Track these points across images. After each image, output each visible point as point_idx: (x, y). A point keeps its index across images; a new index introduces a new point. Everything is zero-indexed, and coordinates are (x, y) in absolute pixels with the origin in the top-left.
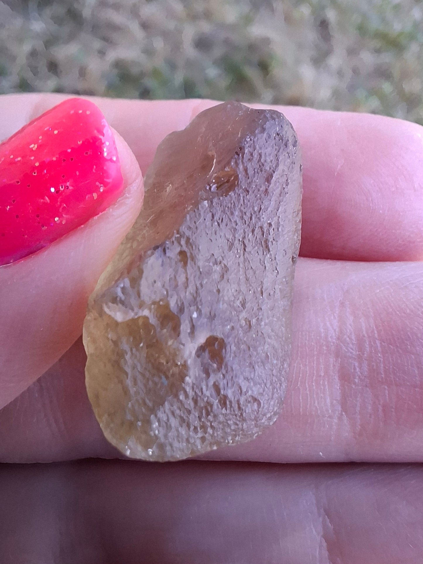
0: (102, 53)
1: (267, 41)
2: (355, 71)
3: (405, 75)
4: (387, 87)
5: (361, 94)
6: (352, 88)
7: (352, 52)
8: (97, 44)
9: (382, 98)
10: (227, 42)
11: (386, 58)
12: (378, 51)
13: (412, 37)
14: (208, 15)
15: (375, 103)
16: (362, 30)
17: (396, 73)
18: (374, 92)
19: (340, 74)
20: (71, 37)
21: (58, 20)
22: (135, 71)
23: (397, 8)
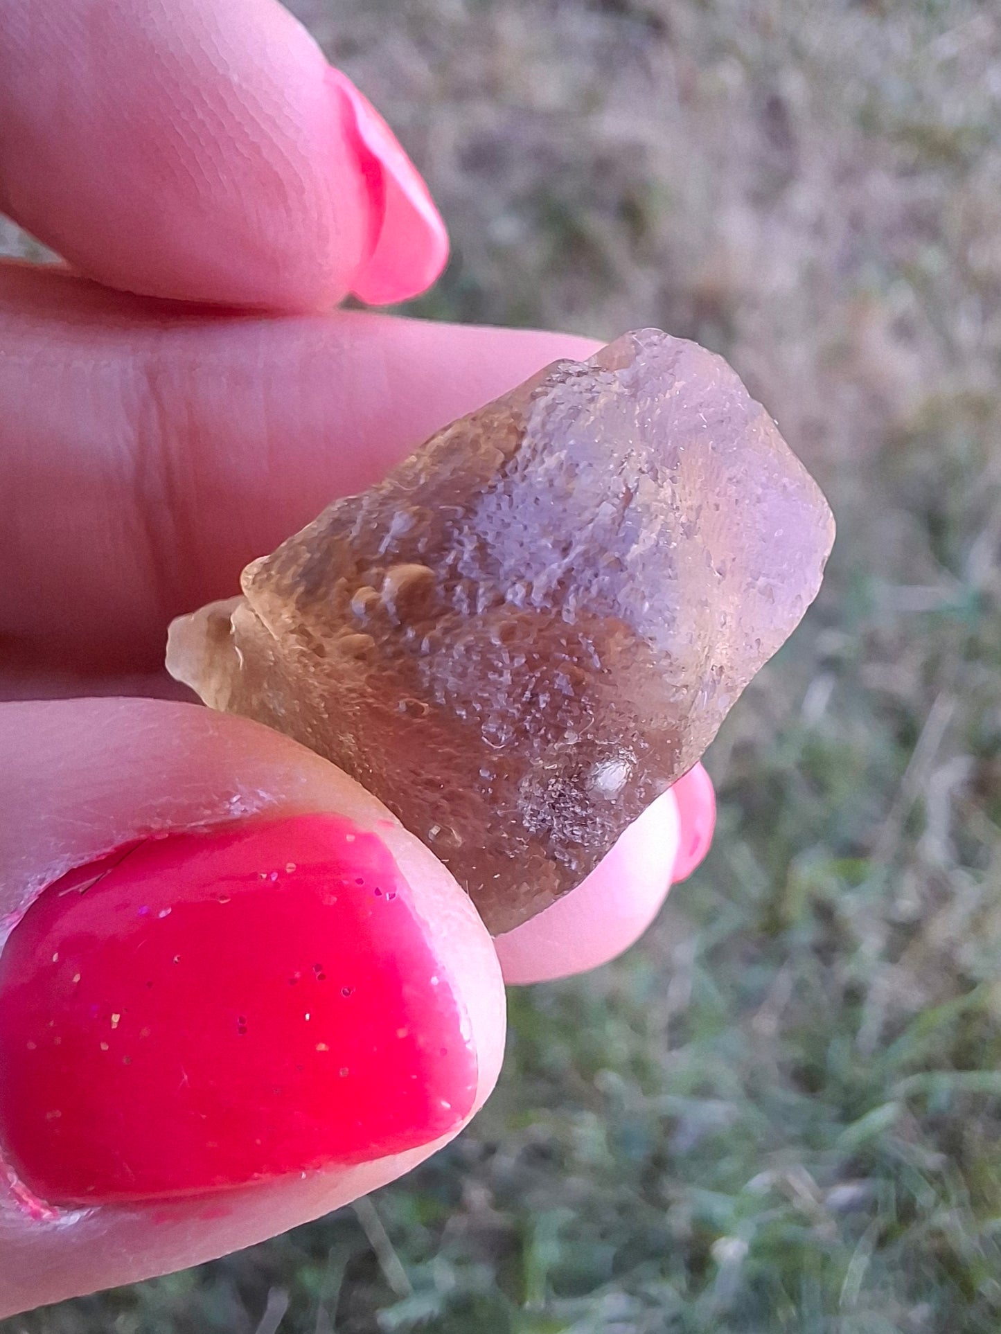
1: (637, 151)
2: (856, 223)
3: (976, 229)
4: (932, 259)
5: (870, 275)
6: (850, 263)
7: (846, 174)
9: (923, 285)
10: (542, 154)
11: (930, 188)
12: (908, 172)
13: (986, 138)
14: (491, 88)
15: (904, 300)
17: (954, 224)
18: (901, 270)
19: (818, 229)
23: (950, 68)
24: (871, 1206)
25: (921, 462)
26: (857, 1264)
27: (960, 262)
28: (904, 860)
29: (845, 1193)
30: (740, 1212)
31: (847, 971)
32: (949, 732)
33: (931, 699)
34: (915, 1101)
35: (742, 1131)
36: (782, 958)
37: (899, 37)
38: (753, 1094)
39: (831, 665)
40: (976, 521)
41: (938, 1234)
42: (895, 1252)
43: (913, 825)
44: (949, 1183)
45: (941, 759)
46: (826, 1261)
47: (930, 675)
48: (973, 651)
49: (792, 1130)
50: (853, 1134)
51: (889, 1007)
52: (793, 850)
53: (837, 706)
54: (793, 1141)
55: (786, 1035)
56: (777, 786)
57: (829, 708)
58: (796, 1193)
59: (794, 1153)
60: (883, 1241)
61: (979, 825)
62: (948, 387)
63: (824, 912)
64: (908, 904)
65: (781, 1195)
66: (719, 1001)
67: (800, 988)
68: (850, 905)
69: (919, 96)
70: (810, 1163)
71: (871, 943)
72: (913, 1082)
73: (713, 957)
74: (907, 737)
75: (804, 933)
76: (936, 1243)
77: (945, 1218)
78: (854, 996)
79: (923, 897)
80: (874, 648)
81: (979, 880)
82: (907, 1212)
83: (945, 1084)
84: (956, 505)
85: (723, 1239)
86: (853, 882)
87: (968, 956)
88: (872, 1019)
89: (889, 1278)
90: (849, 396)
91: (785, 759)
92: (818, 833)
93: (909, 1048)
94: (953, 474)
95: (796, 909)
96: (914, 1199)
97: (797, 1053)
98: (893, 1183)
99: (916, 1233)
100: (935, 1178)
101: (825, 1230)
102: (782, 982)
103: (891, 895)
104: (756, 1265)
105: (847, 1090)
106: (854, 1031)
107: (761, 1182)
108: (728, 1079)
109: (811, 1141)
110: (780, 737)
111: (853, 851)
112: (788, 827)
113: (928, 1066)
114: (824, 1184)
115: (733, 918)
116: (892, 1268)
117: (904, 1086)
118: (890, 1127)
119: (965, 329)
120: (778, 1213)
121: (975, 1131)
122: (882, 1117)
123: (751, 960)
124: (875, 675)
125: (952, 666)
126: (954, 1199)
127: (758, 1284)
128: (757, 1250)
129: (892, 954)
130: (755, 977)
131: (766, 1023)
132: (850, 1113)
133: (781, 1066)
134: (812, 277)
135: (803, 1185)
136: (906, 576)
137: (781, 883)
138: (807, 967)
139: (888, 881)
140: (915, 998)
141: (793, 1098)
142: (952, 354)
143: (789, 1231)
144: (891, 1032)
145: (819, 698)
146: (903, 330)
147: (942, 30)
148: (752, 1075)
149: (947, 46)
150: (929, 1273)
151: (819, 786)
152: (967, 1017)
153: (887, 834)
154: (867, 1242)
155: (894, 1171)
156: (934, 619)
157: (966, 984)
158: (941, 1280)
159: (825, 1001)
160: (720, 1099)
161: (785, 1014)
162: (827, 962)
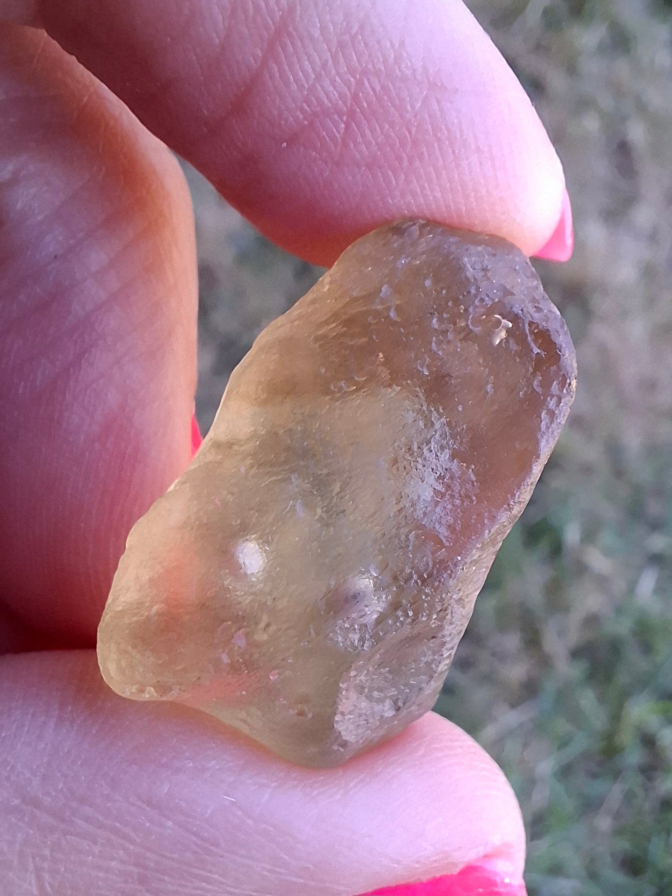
19: (652, 238)
31: (665, 785)
36: (617, 774)
38: (593, 876)
39: (657, 560)
52: (625, 695)
53: (661, 590)
55: (618, 832)
56: (615, 647)
57: (655, 592)
63: (649, 741)
66: (570, 805)
67: (629, 797)
68: (668, 737)
73: (565, 772)
75: (634, 756)
78: (668, 804)
91: (623, 627)
92: (643, 683)
95: (627, 737)
97: (624, 845)
102: (615, 792)
105: (663, 875)
106: (668, 831)
108: (575, 863)
110: (619, 610)
112: (622, 678)
115: (581, 743)
123: (594, 776)
130: (598, 787)
131: (604, 823)
132: (663, 890)
133: (613, 855)
134: (648, 272)
137: (616, 718)
138: (634, 781)
141: (620, 878)
145: (648, 583)
148: (592, 860)
151: (647, 648)
159: (647, 806)
160: (568, 876)
161: (617, 816)
162: (650, 779)
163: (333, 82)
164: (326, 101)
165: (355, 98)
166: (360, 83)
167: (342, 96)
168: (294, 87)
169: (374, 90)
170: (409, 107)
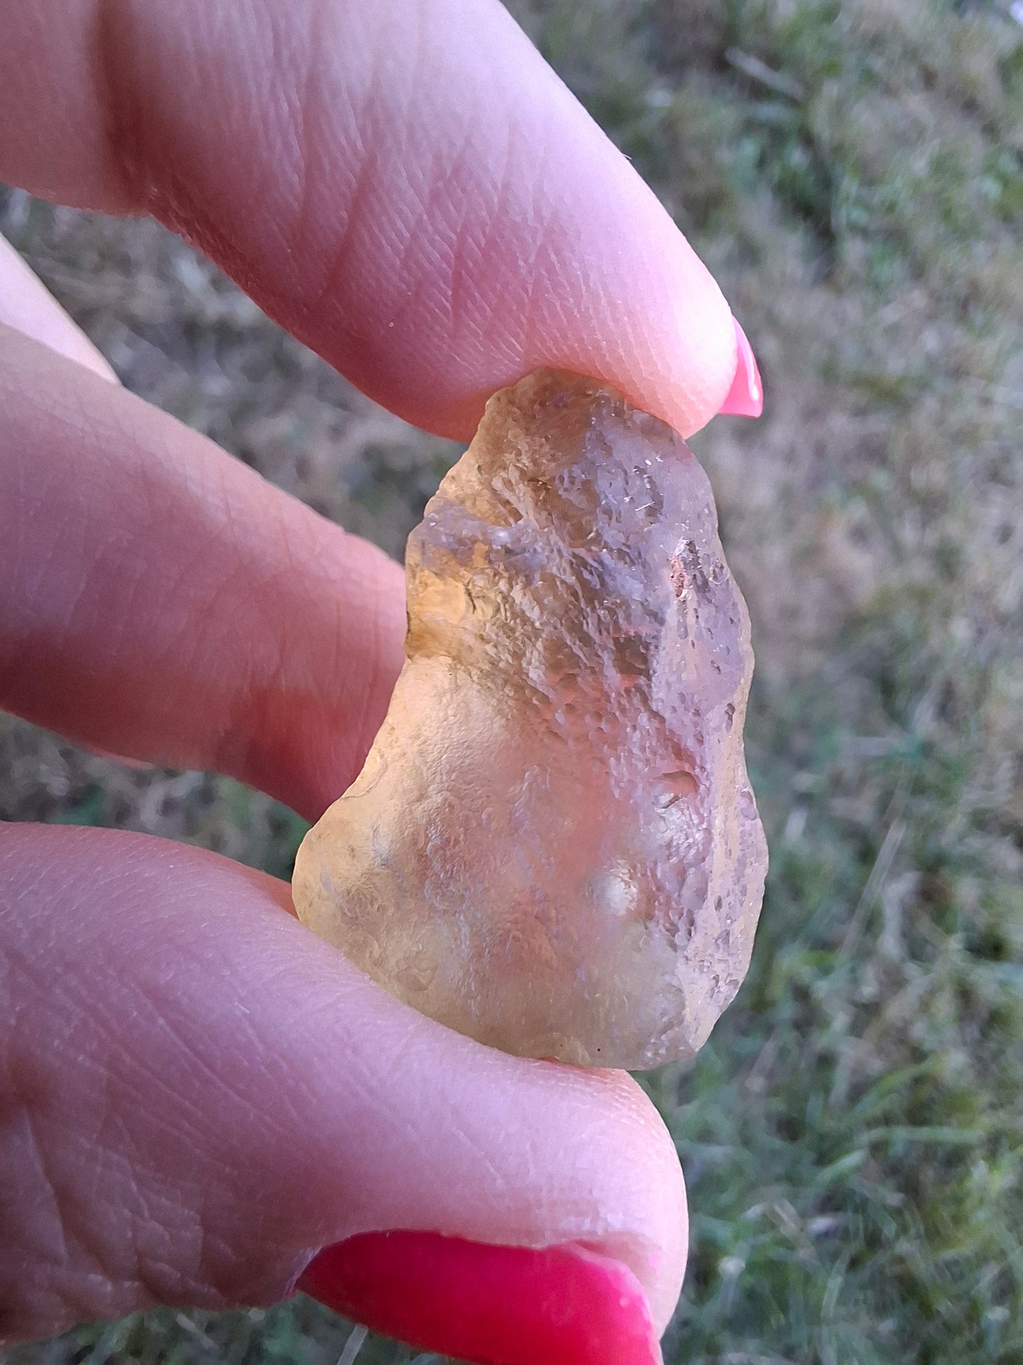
0: (337, 433)
2: (820, 451)
3: (915, 455)
4: (881, 479)
5: (833, 492)
6: (816, 481)
7: (812, 414)
8: (328, 415)
9: (875, 500)
11: (879, 424)
12: (860, 412)
13: (924, 385)
15: (859, 511)
16: (828, 373)
17: (898, 452)
18: (856, 488)
19: (790, 457)
20: (279, 406)
21: (254, 373)
22: (400, 463)
23: (893, 331)
24: (843, 1234)
25: (876, 637)
26: (834, 1283)
27: (904, 482)
28: (864, 954)
29: (821, 1223)
30: (737, 1237)
31: (820, 1041)
32: (900, 851)
33: (887, 826)
34: (877, 1149)
35: (738, 1169)
36: (769, 1030)
37: (852, 309)
38: (746, 1141)
39: (805, 799)
40: (920, 684)
41: (901, 1260)
42: (865, 1273)
43: (872, 924)
44: (908, 1216)
45: (894, 874)
46: (808, 1279)
47: (884, 805)
48: (919, 788)
49: (778, 1169)
50: (827, 1174)
51: (854, 1072)
52: (775, 944)
53: (810, 831)
54: (778, 1179)
55: (772, 1092)
57: (804, 833)
58: (782, 1221)
59: (778, 1189)
60: (854, 1264)
61: (925, 925)
62: (895, 579)
63: (802, 994)
64: (869, 990)
65: (769, 1223)
66: (719, 1064)
67: (782, 1053)
68: (822, 989)
69: (869, 353)
70: (793, 1199)
71: (840, 1020)
72: (877, 1134)
74: (866, 855)
75: (786, 1010)
76: (897, 1269)
77: (904, 1247)
78: (826, 1061)
79: (881, 983)
80: (838, 784)
81: (927, 971)
82: (874, 1241)
83: (901, 1135)
84: (904, 670)
85: (725, 1259)
86: (825, 971)
87: (919, 1031)
88: (841, 1081)
89: (861, 1296)
90: (816, 587)
92: (794, 931)
93: (872, 1105)
94: (901, 646)
95: (778, 991)
96: (881, 1230)
97: (779, 1105)
98: (860, 1217)
99: (882, 1257)
100: (897, 1213)
101: (805, 1253)
102: (769, 1049)
103: (855, 981)
104: (750, 1280)
105: (822, 1137)
106: (827, 1090)
107: (754, 1212)
108: (726, 1127)
109: (792, 1179)
111: (824, 946)
113: (887, 1120)
114: (804, 1215)
116: (863, 1288)
117: (867, 1137)
118: (858, 1169)
119: (909, 534)
120: (766, 1238)
121: (929, 1175)
122: (852, 1160)
123: (744, 1033)
124: (840, 806)
125: (901, 799)
126: (912, 1231)
127: (751, 1295)
128: (751, 1267)
129: (856, 1029)
130: (747, 1045)
131: (756, 1083)
132: (823, 1159)
133: (768, 1117)
134: (786, 494)
135: (787, 1214)
136: (864, 729)
137: (766, 969)
138: (788, 1037)
139: (853, 970)
140: (876, 1065)
141: (778, 1143)
142: (898, 553)
143: (777, 1253)
144: (857, 1092)
145: (796, 824)
146: (859, 535)
147: (888, 302)
148: (745, 1124)
149: (890, 314)
150: (893, 1291)
151: (797, 894)
152: (918, 1081)
153: (852, 932)
154: (841, 1265)
155: (861, 1206)
156: (888, 762)
157: (918, 1055)
158: (904, 1300)
159: (803, 1065)
160: (719, 1143)
161: (770, 1075)
162: (804, 1035)
163: (432, 242)
164: (427, 265)
165: (459, 256)
166: (462, 239)
167: (444, 257)
168: (388, 250)
169: (478, 245)
170: (521, 263)
